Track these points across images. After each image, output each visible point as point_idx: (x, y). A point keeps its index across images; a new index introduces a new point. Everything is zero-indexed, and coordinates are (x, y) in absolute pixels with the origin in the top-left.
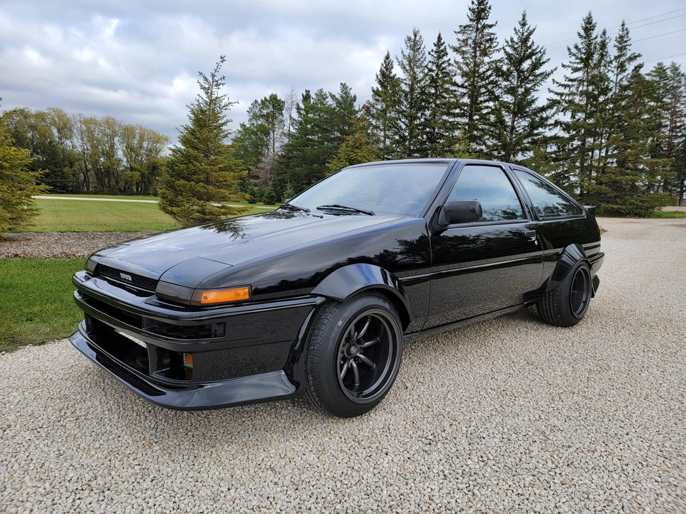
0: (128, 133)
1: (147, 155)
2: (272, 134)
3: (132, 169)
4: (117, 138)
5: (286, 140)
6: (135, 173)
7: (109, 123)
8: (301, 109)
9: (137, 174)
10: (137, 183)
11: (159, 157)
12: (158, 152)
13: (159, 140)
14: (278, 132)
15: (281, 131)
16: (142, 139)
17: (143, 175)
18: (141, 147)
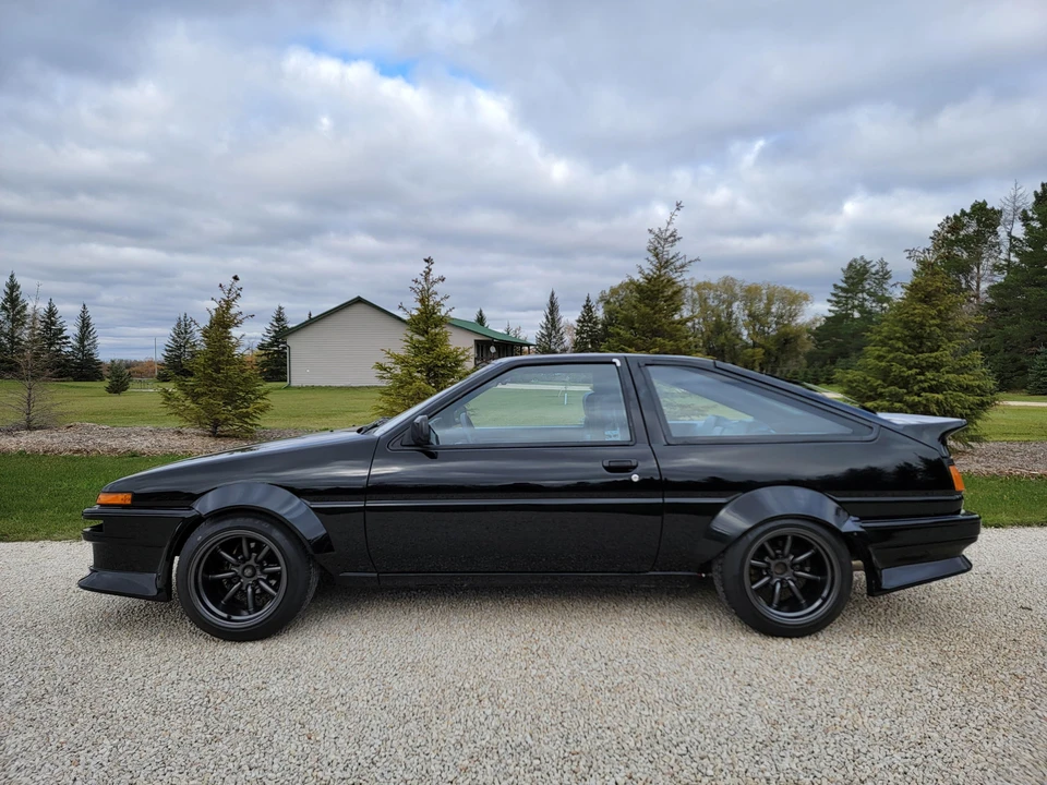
0: (751, 294)
1: (777, 323)
2: (976, 270)
3: (755, 345)
4: (737, 303)
5: (999, 279)
6: (757, 350)
7: (728, 284)
8: (1032, 219)
9: (760, 351)
10: (760, 364)
11: (793, 324)
12: (793, 316)
13: (795, 300)
14: (987, 264)
15: (992, 261)
16: (770, 302)
17: (768, 353)
18: (768, 313)
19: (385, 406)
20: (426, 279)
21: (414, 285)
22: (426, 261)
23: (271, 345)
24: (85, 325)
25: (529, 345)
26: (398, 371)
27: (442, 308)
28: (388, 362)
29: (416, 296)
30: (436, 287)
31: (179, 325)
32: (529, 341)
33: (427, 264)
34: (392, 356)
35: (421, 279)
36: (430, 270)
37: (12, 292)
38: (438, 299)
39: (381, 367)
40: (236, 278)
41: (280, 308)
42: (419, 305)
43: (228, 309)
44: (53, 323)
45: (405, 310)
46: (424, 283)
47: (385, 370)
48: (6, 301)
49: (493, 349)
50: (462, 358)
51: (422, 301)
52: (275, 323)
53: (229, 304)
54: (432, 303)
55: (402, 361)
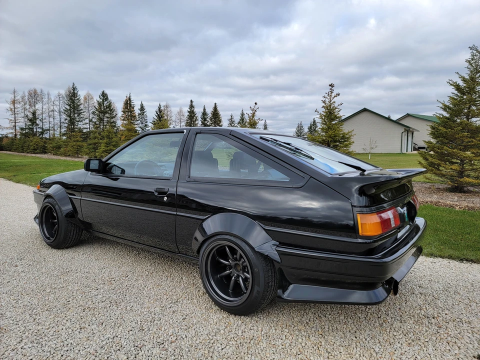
22: (330, 85)
30: (335, 100)
31: (298, 127)
36: (332, 90)
37: (242, 116)
38: (336, 105)
40: (256, 104)
48: (240, 120)
53: (253, 115)
54: (332, 108)
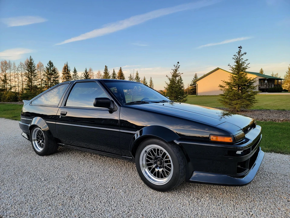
19: (222, 99)
20: (239, 54)
21: (234, 57)
22: (239, 47)
23: (193, 84)
24: (151, 82)
25: (281, 79)
26: (227, 87)
27: (245, 64)
28: (224, 84)
29: (234, 60)
30: (242, 57)
32: (281, 78)
33: (239, 49)
34: (226, 82)
35: (237, 54)
36: (241, 51)
37: (137, 75)
38: (243, 61)
39: (221, 86)
40: (178, 63)
41: (196, 74)
42: (236, 64)
43: (176, 72)
44: (145, 82)
45: (230, 66)
46: (238, 56)
47: (223, 87)
49: (266, 82)
50: (252, 81)
51: (237, 62)
52: (194, 78)
53: (176, 70)
54: (241, 63)
55: (229, 84)
